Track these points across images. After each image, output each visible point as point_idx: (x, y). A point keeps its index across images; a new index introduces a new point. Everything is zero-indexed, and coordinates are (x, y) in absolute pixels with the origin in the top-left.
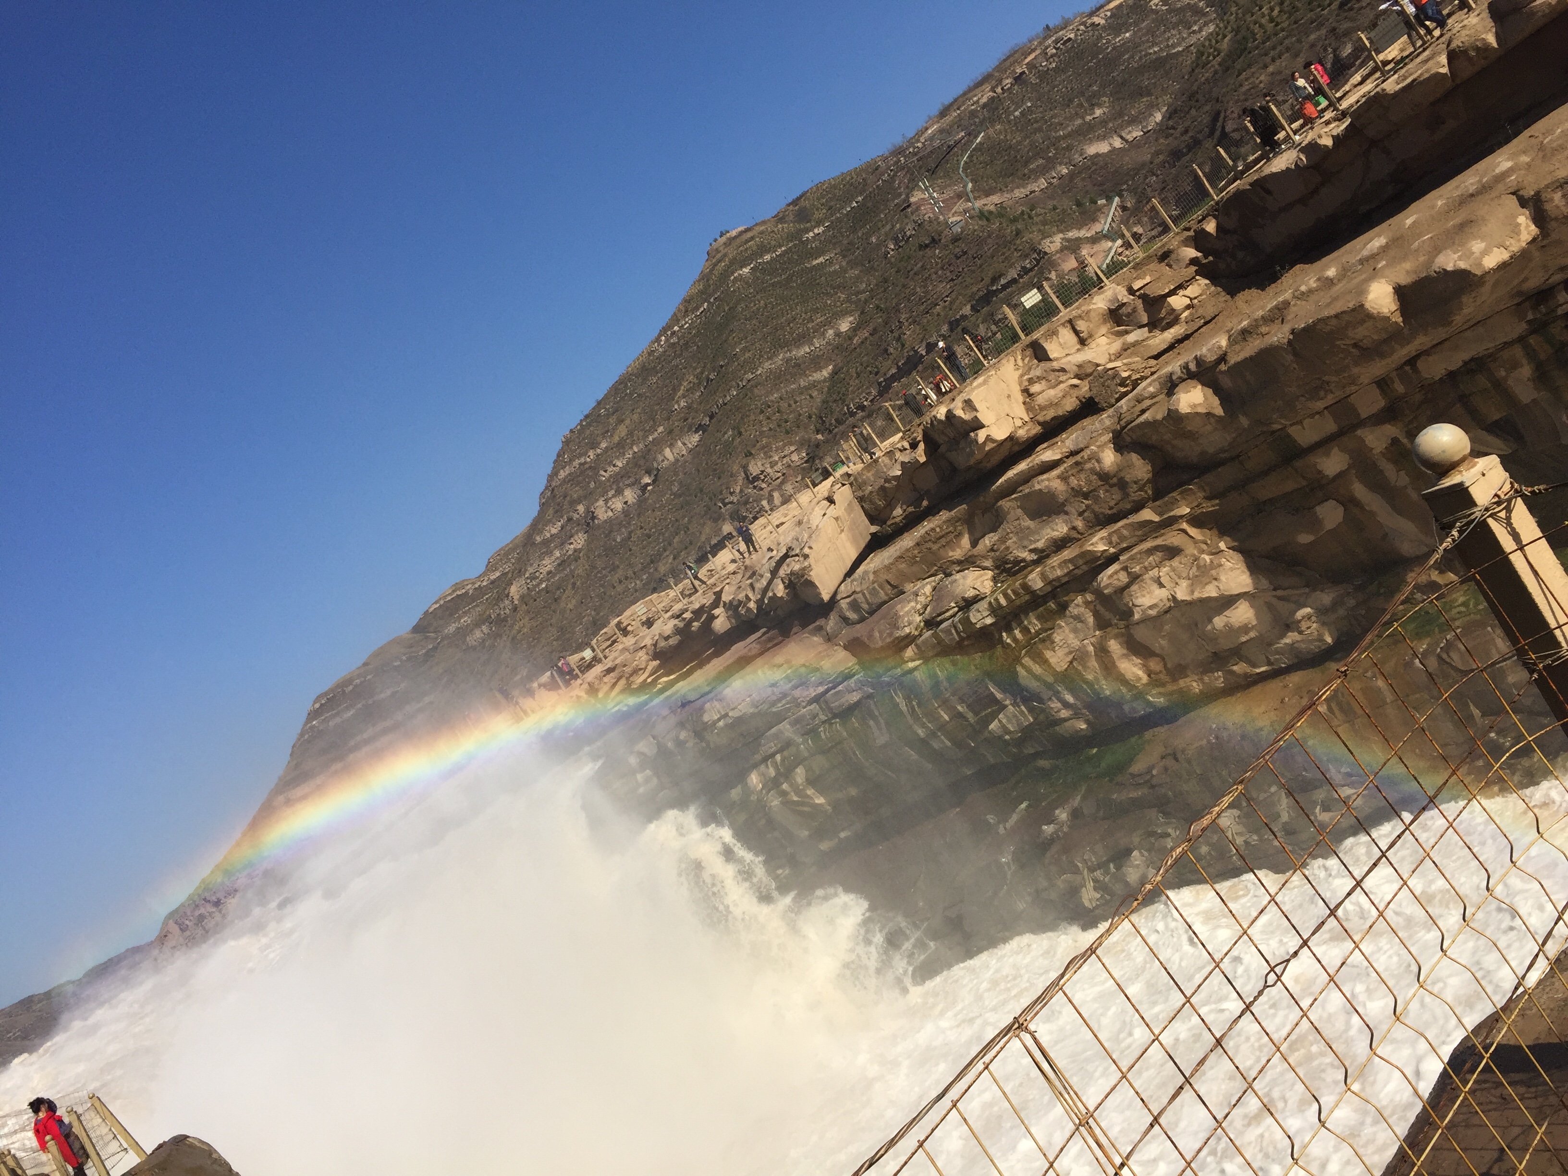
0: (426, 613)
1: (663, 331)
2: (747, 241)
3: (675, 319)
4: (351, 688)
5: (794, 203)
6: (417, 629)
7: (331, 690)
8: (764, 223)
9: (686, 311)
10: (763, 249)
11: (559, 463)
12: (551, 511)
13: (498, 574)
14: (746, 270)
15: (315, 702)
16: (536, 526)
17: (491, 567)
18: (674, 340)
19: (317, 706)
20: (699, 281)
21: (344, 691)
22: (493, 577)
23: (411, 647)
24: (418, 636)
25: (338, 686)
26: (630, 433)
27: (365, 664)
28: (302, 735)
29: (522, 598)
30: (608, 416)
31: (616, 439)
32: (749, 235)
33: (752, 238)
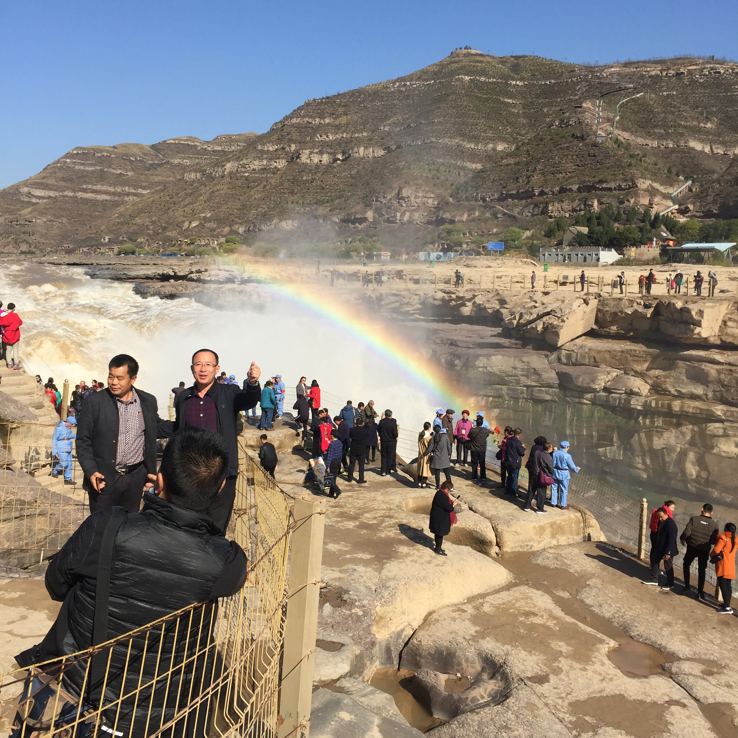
0: (164, 142)
1: (400, 80)
2: (477, 62)
3: (411, 78)
4: (99, 155)
5: (516, 58)
6: (153, 147)
7: (88, 149)
8: (493, 57)
9: (420, 78)
10: (483, 73)
11: (296, 113)
12: (276, 137)
13: (220, 149)
14: (467, 78)
15: (74, 149)
16: (262, 139)
17: (217, 141)
18: (403, 89)
19: (75, 152)
20: (437, 65)
21: (94, 154)
22: (216, 148)
23: (145, 154)
24: (153, 152)
25: (93, 149)
26: (347, 124)
27: (114, 147)
28: (58, 162)
29: (231, 173)
30: (339, 105)
31: (337, 122)
32: (481, 59)
33: (481, 62)
